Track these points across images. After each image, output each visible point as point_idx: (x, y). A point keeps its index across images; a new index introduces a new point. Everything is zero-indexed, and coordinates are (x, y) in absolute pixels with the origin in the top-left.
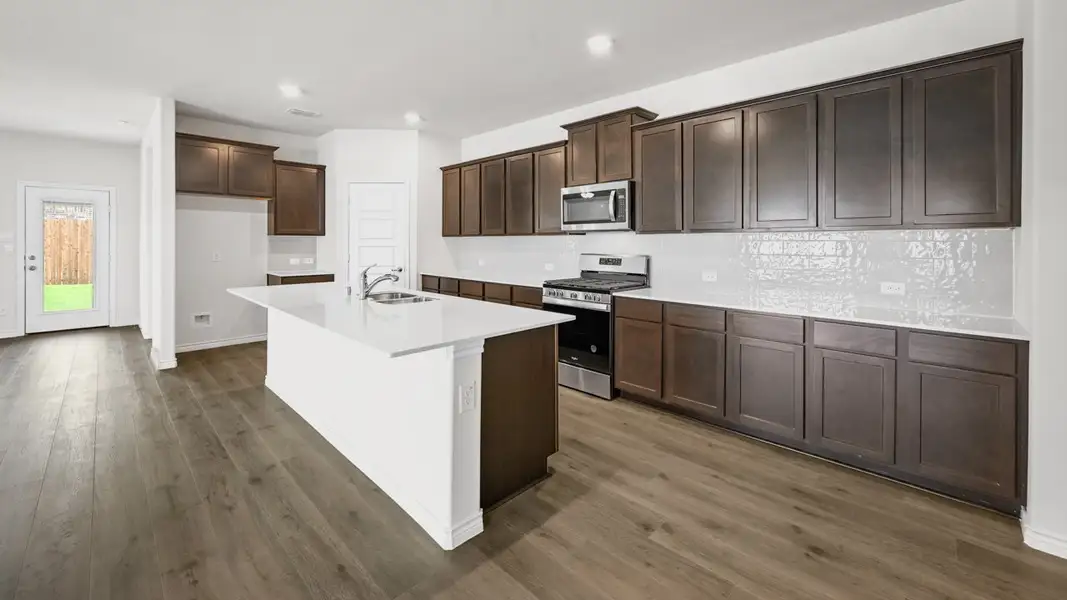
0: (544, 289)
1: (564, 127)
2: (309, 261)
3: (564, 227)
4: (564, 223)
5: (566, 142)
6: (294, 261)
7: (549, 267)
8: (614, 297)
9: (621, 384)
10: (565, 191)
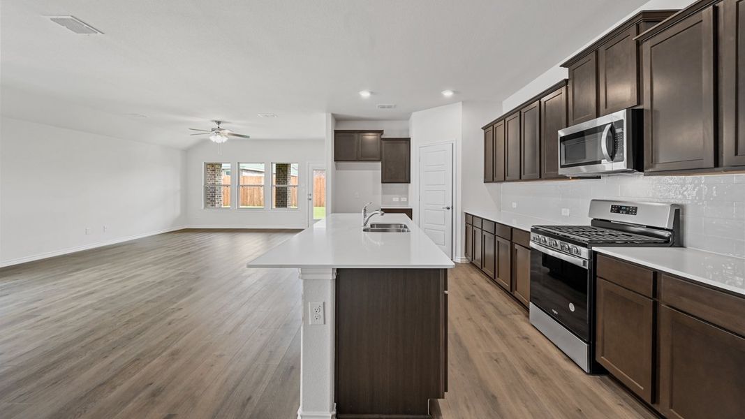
0: (533, 235)
1: (564, 65)
2: (404, 199)
3: (561, 171)
4: (562, 167)
5: (566, 81)
6: (396, 199)
7: (566, 212)
8: (595, 253)
9: (602, 360)
10: (561, 133)
